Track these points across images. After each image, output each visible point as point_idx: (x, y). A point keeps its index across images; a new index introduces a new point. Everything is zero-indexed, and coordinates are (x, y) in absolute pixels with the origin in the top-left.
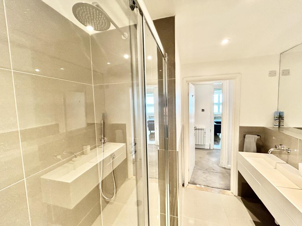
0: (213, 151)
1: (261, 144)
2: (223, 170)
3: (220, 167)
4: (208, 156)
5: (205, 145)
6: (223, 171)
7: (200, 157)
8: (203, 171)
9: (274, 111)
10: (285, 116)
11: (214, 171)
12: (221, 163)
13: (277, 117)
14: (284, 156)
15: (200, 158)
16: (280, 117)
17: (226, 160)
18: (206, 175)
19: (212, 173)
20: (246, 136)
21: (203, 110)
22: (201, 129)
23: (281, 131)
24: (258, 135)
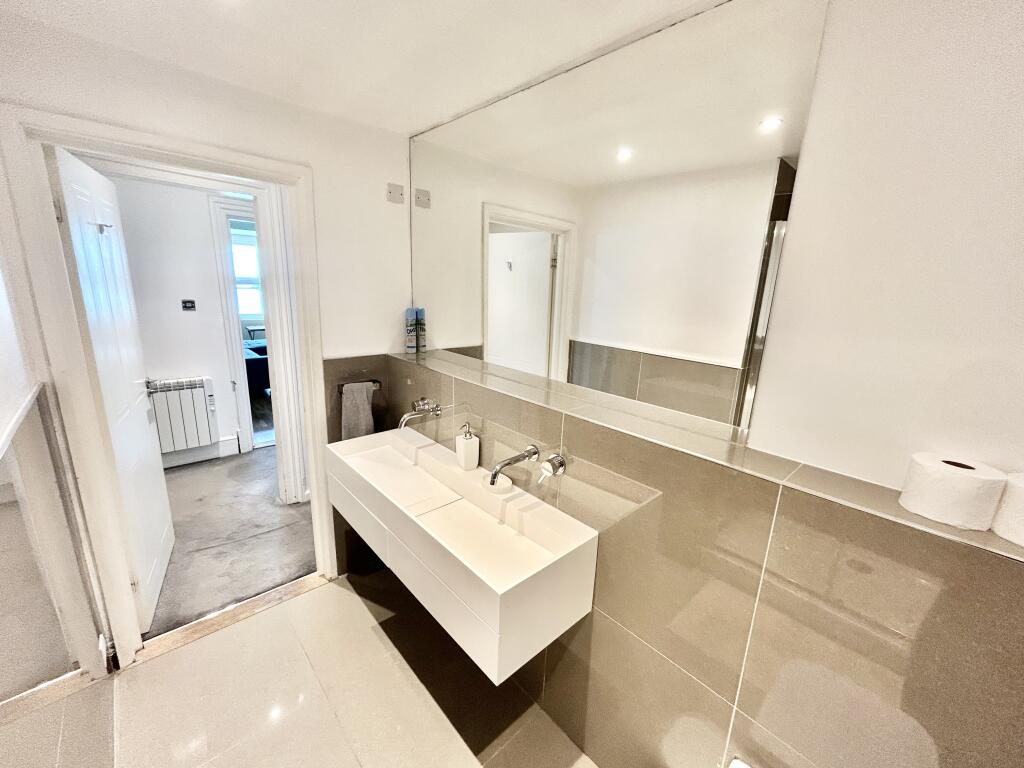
0: (254, 456)
1: (383, 403)
2: (292, 511)
3: (281, 506)
4: (235, 483)
5: (217, 443)
6: (291, 515)
7: (201, 500)
8: (215, 551)
9: (405, 309)
10: (428, 320)
11: (260, 531)
12: (282, 492)
13: (411, 325)
14: (430, 424)
15: (199, 504)
16: (417, 324)
17: (298, 474)
18: (230, 559)
19: (254, 541)
20: (344, 388)
21: (188, 305)
22: (192, 386)
23: (422, 362)
24: (374, 381)
